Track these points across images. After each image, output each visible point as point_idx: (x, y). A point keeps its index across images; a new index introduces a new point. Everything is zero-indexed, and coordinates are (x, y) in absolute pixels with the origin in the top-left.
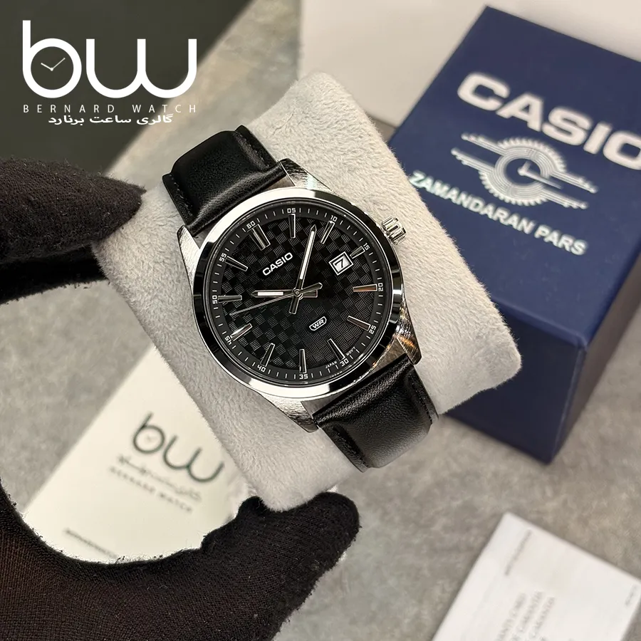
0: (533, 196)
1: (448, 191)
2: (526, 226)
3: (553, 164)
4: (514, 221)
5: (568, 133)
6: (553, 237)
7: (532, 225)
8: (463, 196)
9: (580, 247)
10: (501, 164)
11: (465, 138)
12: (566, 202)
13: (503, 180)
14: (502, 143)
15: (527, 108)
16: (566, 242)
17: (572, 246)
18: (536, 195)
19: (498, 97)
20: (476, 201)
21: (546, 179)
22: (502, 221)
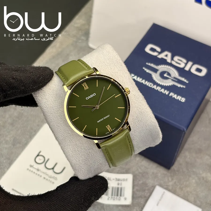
0: (169, 83)
1: (142, 80)
2: (167, 92)
3: (175, 73)
4: (163, 90)
5: (180, 64)
6: (175, 96)
7: (168, 92)
8: (147, 82)
9: (183, 99)
10: (159, 72)
11: (147, 64)
12: (179, 85)
13: (159, 78)
14: (159, 66)
15: (167, 55)
16: (179, 98)
17: (181, 99)
18: (170, 83)
19: (157, 52)
20: (151, 84)
21: (172, 78)
22: (159, 90)
